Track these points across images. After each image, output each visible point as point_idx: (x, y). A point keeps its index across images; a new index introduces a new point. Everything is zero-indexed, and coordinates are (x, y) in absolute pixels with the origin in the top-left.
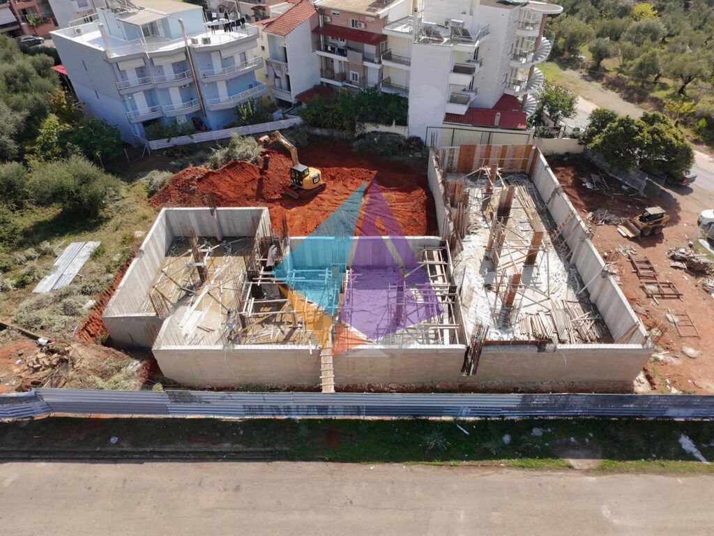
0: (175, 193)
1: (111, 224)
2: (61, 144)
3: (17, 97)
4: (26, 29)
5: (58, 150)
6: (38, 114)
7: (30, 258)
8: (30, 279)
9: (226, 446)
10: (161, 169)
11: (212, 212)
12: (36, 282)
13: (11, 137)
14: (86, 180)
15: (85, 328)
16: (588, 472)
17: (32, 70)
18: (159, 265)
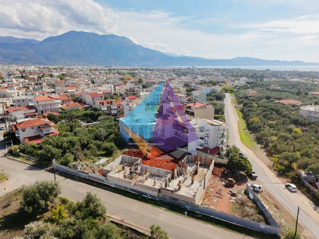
0: (128, 153)
1: (113, 157)
2: (111, 140)
3: (108, 130)
4: (118, 115)
5: (111, 141)
6: (110, 134)
7: (96, 159)
8: (95, 162)
9: (110, 189)
10: (128, 149)
11: (131, 157)
12: (96, 162)
13: (104, 137)
14: (112, 147)
15: (99, 171)
16: (163, 210)
17: (114, 125)
18: (117, 165)
